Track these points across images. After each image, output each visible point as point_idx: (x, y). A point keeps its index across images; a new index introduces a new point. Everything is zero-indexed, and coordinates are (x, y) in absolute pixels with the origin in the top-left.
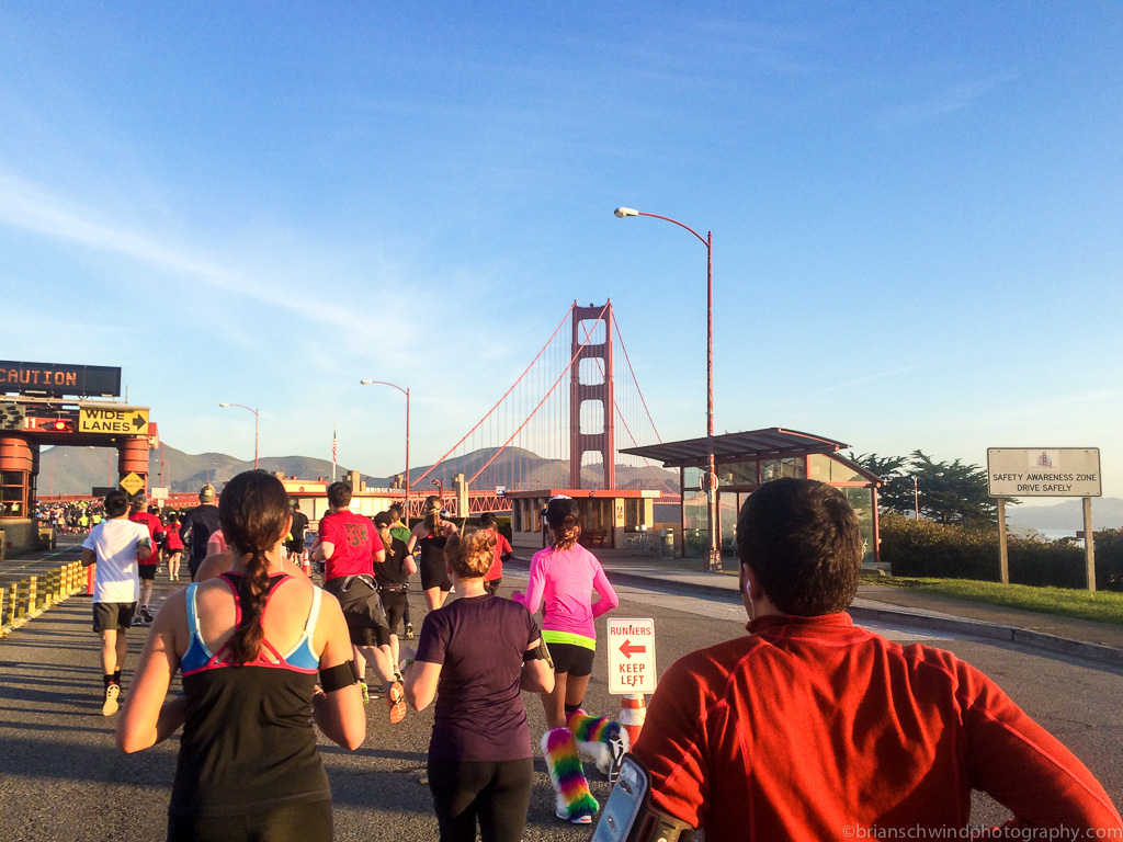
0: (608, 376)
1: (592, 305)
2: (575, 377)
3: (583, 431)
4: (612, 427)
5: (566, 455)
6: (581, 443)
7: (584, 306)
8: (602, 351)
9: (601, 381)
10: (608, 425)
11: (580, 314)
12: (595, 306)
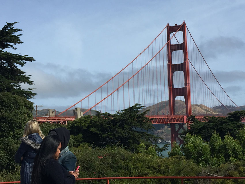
0: (185, 59)
1: (176, 25)
2: (170, 60)
3: (176, 87)
4: (189, 84)
5: (167, 99)
6: (174, 92)
7: (172, 26)
8: (182, 47)
9: (183, 62)
10: (187, 83)
11: (171, 29)
12: (178, 25)
